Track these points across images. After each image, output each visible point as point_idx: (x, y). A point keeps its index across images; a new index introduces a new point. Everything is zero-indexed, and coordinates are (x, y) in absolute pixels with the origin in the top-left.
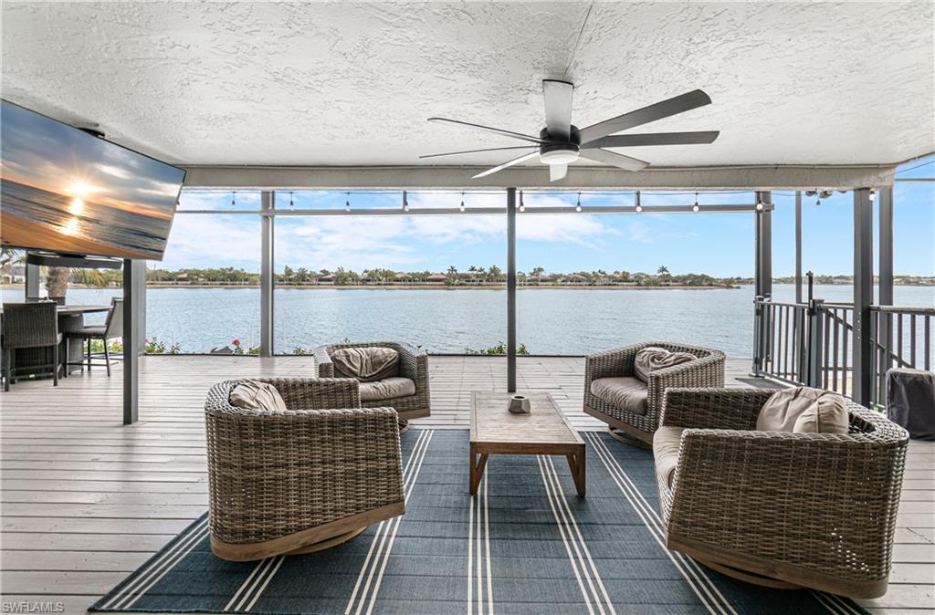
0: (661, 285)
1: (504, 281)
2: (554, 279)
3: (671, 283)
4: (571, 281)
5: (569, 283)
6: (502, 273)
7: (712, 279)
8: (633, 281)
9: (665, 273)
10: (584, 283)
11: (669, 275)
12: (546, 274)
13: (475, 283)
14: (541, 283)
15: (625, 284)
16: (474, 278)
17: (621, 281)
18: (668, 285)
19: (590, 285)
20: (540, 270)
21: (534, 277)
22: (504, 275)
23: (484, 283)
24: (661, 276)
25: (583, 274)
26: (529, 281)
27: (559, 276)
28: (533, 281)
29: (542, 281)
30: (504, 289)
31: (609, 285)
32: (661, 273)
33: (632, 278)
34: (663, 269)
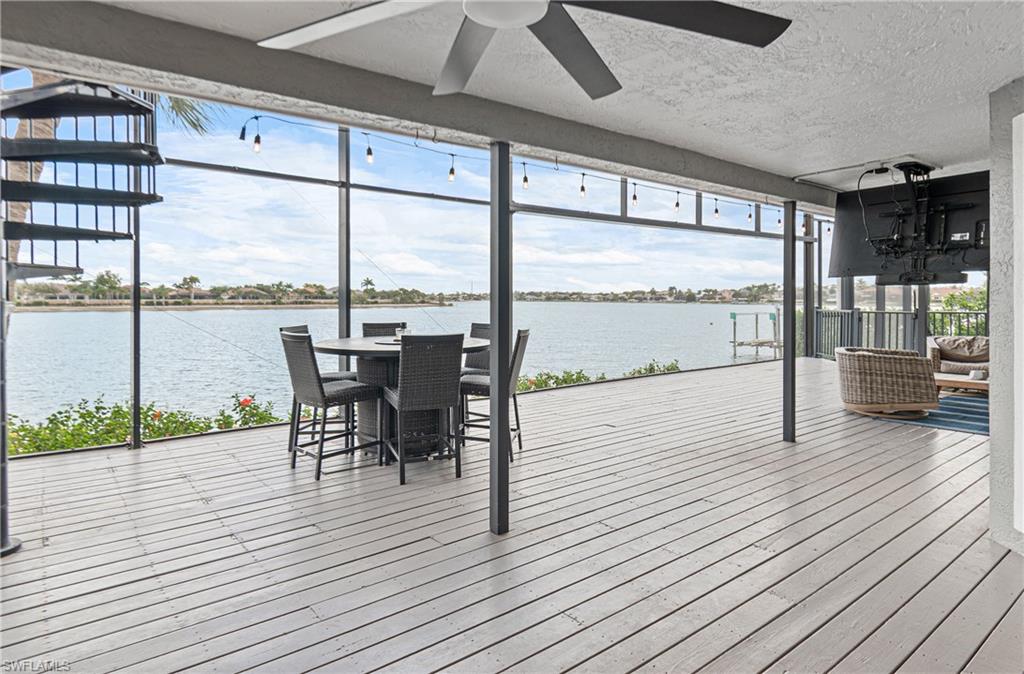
0: (368, 303)
1: (127, 297)
2: (216, 294)
3: (379, 300)
4: (244, 298)
5: (241, 301)
6: (123, 284)
7: (424, 295)
8: (332, 298)
9: (370, 287)
10: (266, 301)
11: (373, 289)
12: (204, 286)
13: (67, 301)
14: (195, 301)
15: (322, 301)
16: (66, 292)
17: (316, 298)
18: (376, 303)
19: (274, 303)
20: (194, 280)
21: (183, 291)
22: (126, 288)
23: (87, 300)
24: (366, 291)
25: (261, 287)
26: (173, 297)
27: (224, 290)
28: (182, 296)
29: (195, 298)
30: (126, 310)
31: (301, 303)
32: (365, 288)
33: (331, 293)
34: (369, 282)
